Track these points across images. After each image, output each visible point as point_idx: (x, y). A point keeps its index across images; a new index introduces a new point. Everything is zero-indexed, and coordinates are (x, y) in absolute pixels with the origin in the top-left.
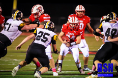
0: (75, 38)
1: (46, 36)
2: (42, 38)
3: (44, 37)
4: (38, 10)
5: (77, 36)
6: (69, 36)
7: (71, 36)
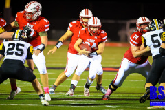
0: (97, 46)
1: (20, 47)
2: (15, 50)
3: (18, 49)
4: (36, 10)
5: (99, 43)
6: (89, 44)
7: (92, 44)
